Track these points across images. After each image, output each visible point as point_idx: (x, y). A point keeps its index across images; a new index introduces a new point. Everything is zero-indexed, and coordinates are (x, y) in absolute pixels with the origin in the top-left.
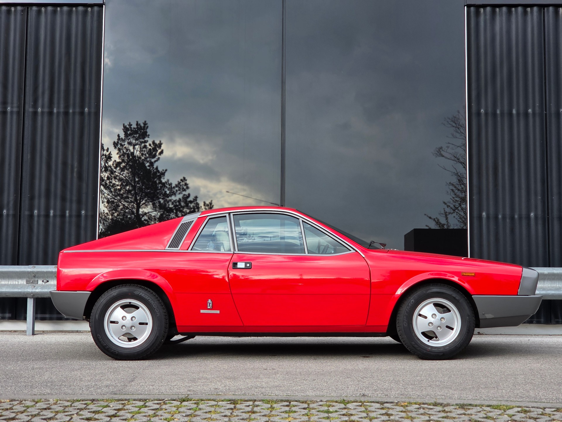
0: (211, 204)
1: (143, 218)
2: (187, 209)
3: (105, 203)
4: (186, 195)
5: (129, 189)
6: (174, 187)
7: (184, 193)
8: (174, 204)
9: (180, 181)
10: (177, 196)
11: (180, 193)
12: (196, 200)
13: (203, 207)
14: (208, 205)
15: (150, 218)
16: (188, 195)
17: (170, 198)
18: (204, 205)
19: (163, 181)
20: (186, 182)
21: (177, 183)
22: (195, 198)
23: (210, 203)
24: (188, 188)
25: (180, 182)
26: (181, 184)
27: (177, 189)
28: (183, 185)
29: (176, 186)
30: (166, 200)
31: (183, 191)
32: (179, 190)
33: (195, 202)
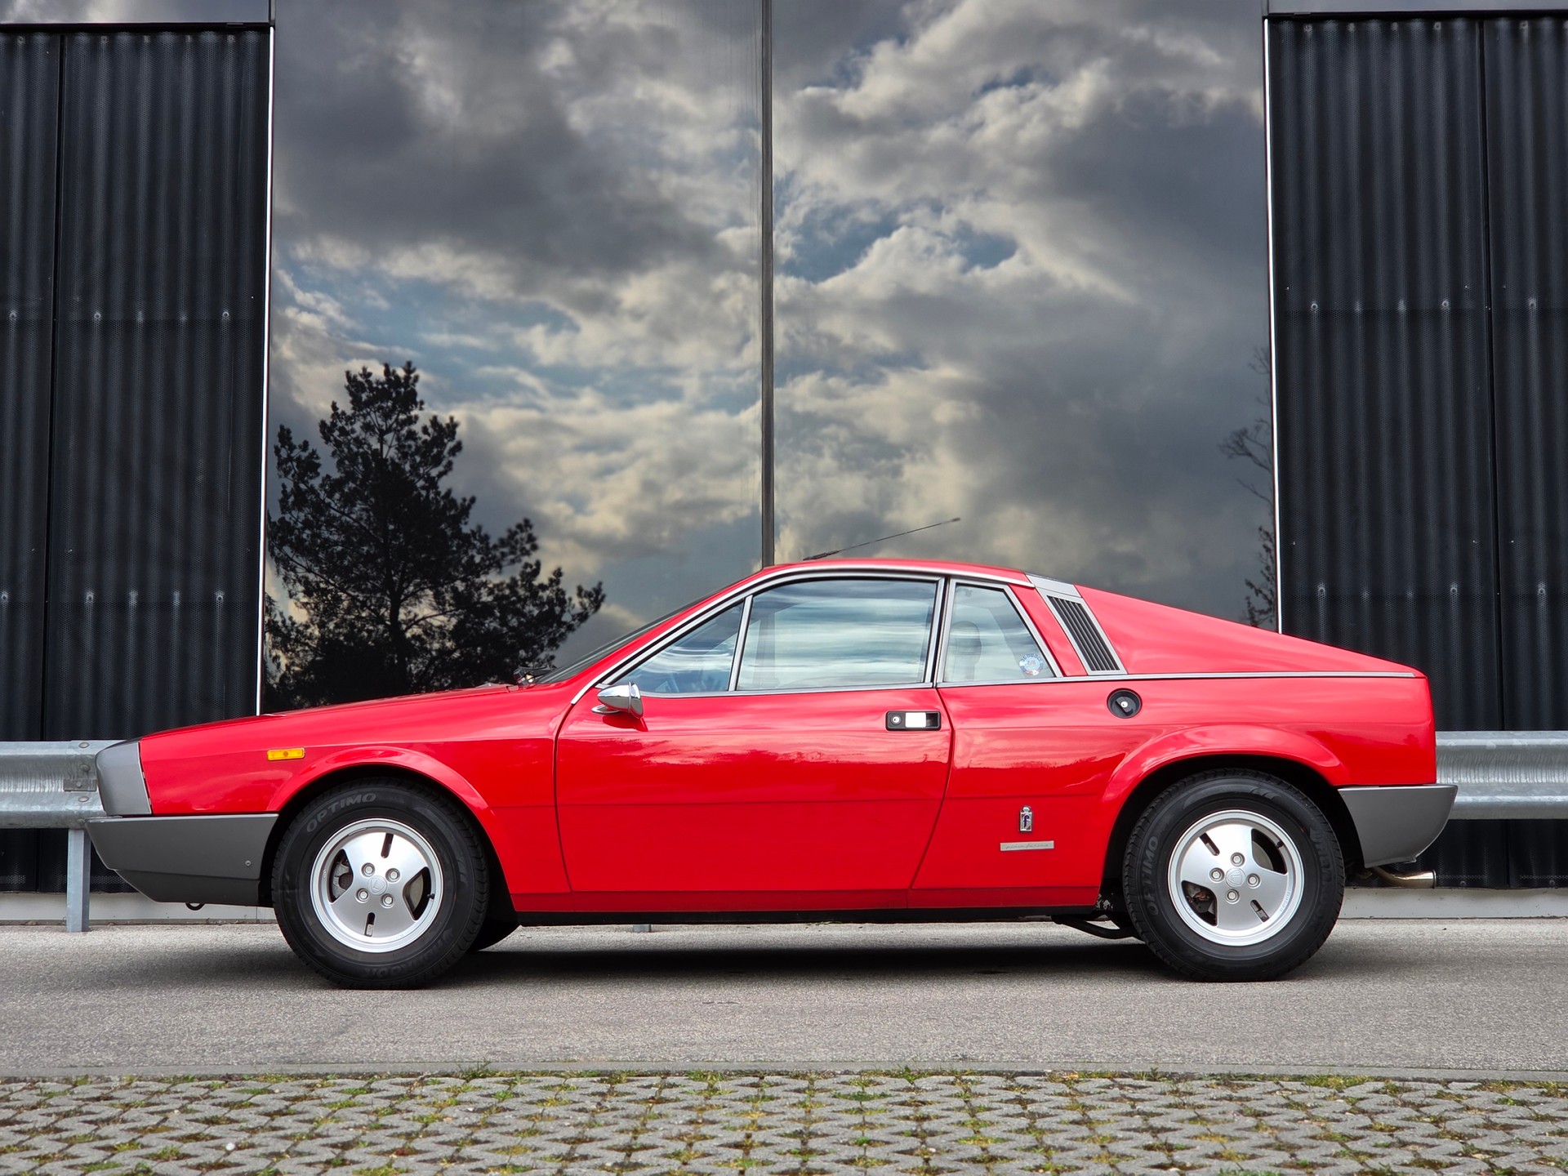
0: (598, 591)
1: (410, 630)
2: (534, 605)
3: (300, 595)
4: (531, 566)
5: (368, 551)
6: (495, 547)
7: (525, 559)
8: (496, 592)
9: (514, 528)
10: (504, 569)
11: (513, 562)
12: (558, 582)
13: (576, 601)
14: (589, 595)
15: (428, 631)
16: (534, 567)
17: (483, 578)
18: (579, 595)
19: (466, 529)
20: (530, 532)
21: (505, 535)
22: (553, 577)
23: (594, 589)
24: (535, 548)
25: (516, 533)
26: (518, 537)
27: (506, 550)
28: (522, 539)
29: (503, 543)
30: (473, 584)
31: (523, 554)
32: (512, 553)
33: (555, 588)
